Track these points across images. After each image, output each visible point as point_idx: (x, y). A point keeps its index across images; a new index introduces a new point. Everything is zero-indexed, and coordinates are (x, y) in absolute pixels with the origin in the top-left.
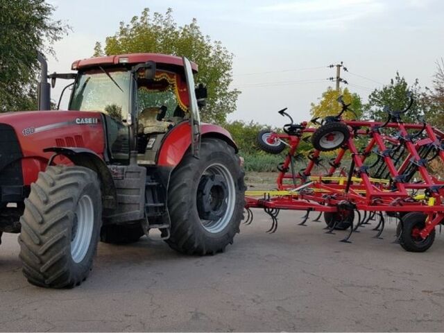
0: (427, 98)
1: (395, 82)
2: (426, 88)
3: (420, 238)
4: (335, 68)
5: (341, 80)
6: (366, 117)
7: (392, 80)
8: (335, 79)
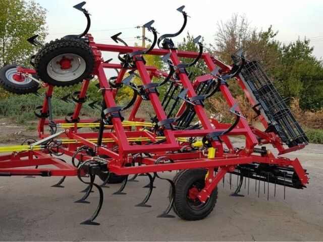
0: (211, 53)
1: (187, 40)
2: (210, 45)
3: (198, 202)
4: (141, 29)
5: (146, 38)
6: (165, 68)
7: (184, 39)
8: (141, 38)
